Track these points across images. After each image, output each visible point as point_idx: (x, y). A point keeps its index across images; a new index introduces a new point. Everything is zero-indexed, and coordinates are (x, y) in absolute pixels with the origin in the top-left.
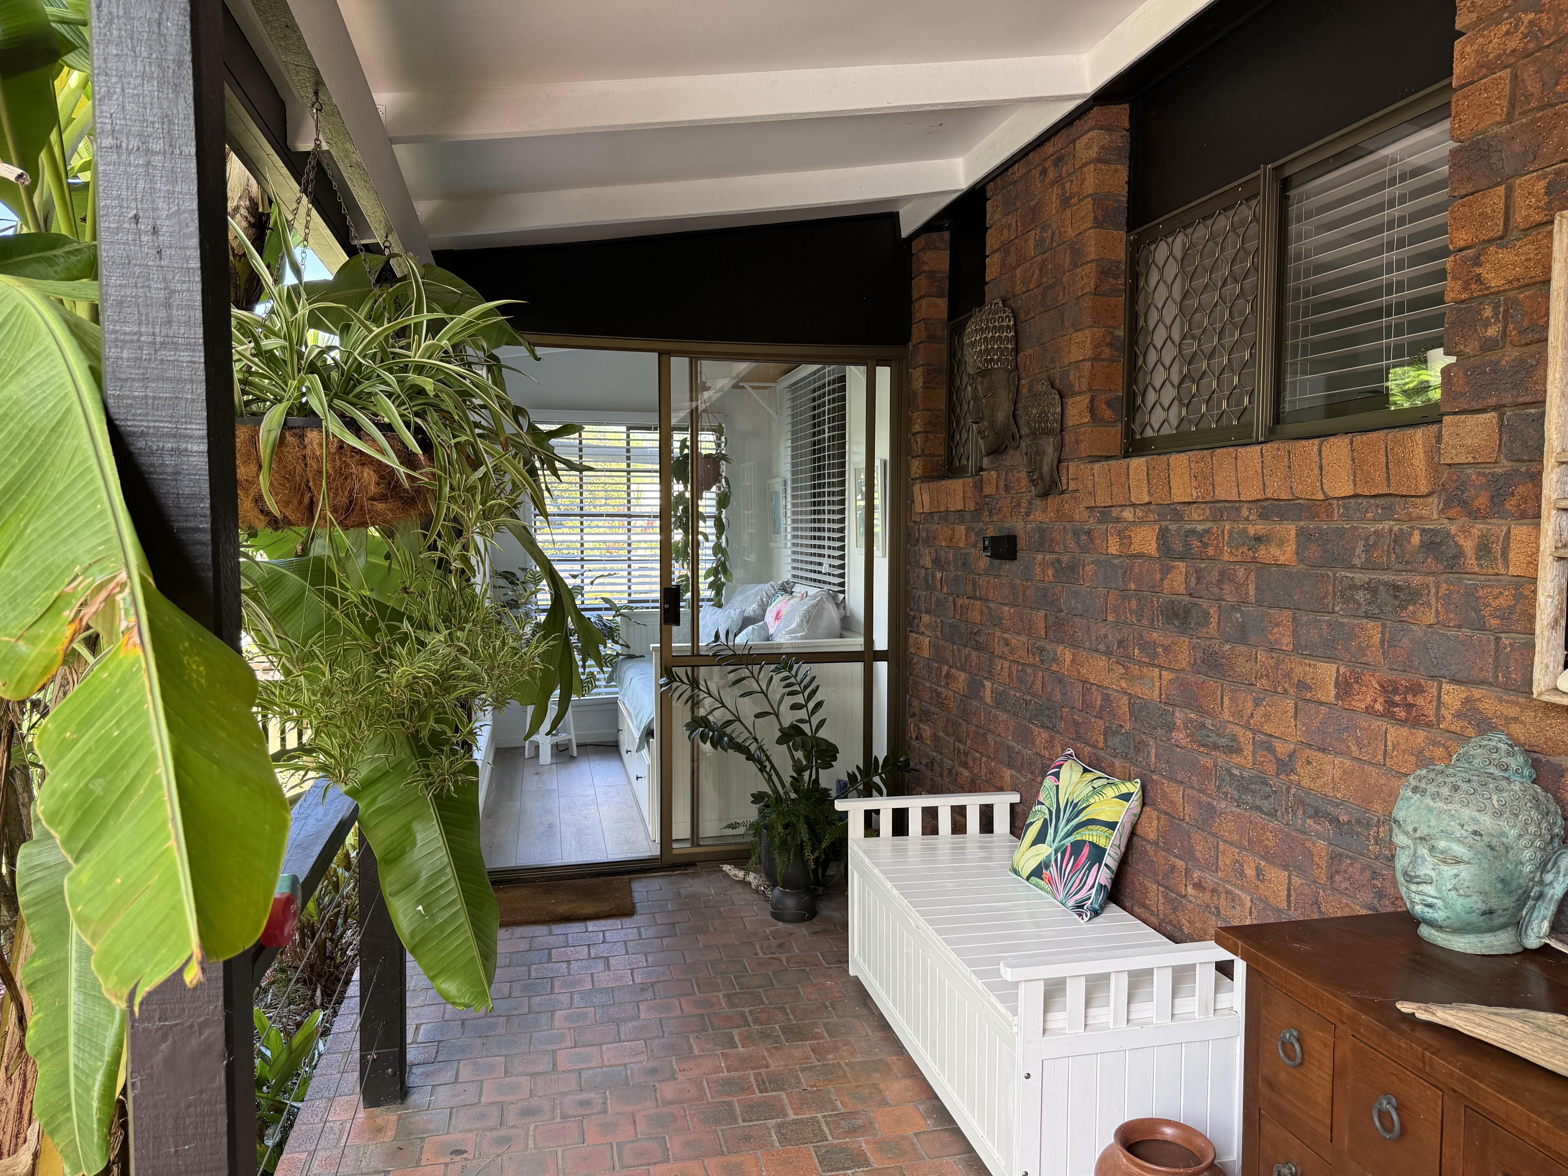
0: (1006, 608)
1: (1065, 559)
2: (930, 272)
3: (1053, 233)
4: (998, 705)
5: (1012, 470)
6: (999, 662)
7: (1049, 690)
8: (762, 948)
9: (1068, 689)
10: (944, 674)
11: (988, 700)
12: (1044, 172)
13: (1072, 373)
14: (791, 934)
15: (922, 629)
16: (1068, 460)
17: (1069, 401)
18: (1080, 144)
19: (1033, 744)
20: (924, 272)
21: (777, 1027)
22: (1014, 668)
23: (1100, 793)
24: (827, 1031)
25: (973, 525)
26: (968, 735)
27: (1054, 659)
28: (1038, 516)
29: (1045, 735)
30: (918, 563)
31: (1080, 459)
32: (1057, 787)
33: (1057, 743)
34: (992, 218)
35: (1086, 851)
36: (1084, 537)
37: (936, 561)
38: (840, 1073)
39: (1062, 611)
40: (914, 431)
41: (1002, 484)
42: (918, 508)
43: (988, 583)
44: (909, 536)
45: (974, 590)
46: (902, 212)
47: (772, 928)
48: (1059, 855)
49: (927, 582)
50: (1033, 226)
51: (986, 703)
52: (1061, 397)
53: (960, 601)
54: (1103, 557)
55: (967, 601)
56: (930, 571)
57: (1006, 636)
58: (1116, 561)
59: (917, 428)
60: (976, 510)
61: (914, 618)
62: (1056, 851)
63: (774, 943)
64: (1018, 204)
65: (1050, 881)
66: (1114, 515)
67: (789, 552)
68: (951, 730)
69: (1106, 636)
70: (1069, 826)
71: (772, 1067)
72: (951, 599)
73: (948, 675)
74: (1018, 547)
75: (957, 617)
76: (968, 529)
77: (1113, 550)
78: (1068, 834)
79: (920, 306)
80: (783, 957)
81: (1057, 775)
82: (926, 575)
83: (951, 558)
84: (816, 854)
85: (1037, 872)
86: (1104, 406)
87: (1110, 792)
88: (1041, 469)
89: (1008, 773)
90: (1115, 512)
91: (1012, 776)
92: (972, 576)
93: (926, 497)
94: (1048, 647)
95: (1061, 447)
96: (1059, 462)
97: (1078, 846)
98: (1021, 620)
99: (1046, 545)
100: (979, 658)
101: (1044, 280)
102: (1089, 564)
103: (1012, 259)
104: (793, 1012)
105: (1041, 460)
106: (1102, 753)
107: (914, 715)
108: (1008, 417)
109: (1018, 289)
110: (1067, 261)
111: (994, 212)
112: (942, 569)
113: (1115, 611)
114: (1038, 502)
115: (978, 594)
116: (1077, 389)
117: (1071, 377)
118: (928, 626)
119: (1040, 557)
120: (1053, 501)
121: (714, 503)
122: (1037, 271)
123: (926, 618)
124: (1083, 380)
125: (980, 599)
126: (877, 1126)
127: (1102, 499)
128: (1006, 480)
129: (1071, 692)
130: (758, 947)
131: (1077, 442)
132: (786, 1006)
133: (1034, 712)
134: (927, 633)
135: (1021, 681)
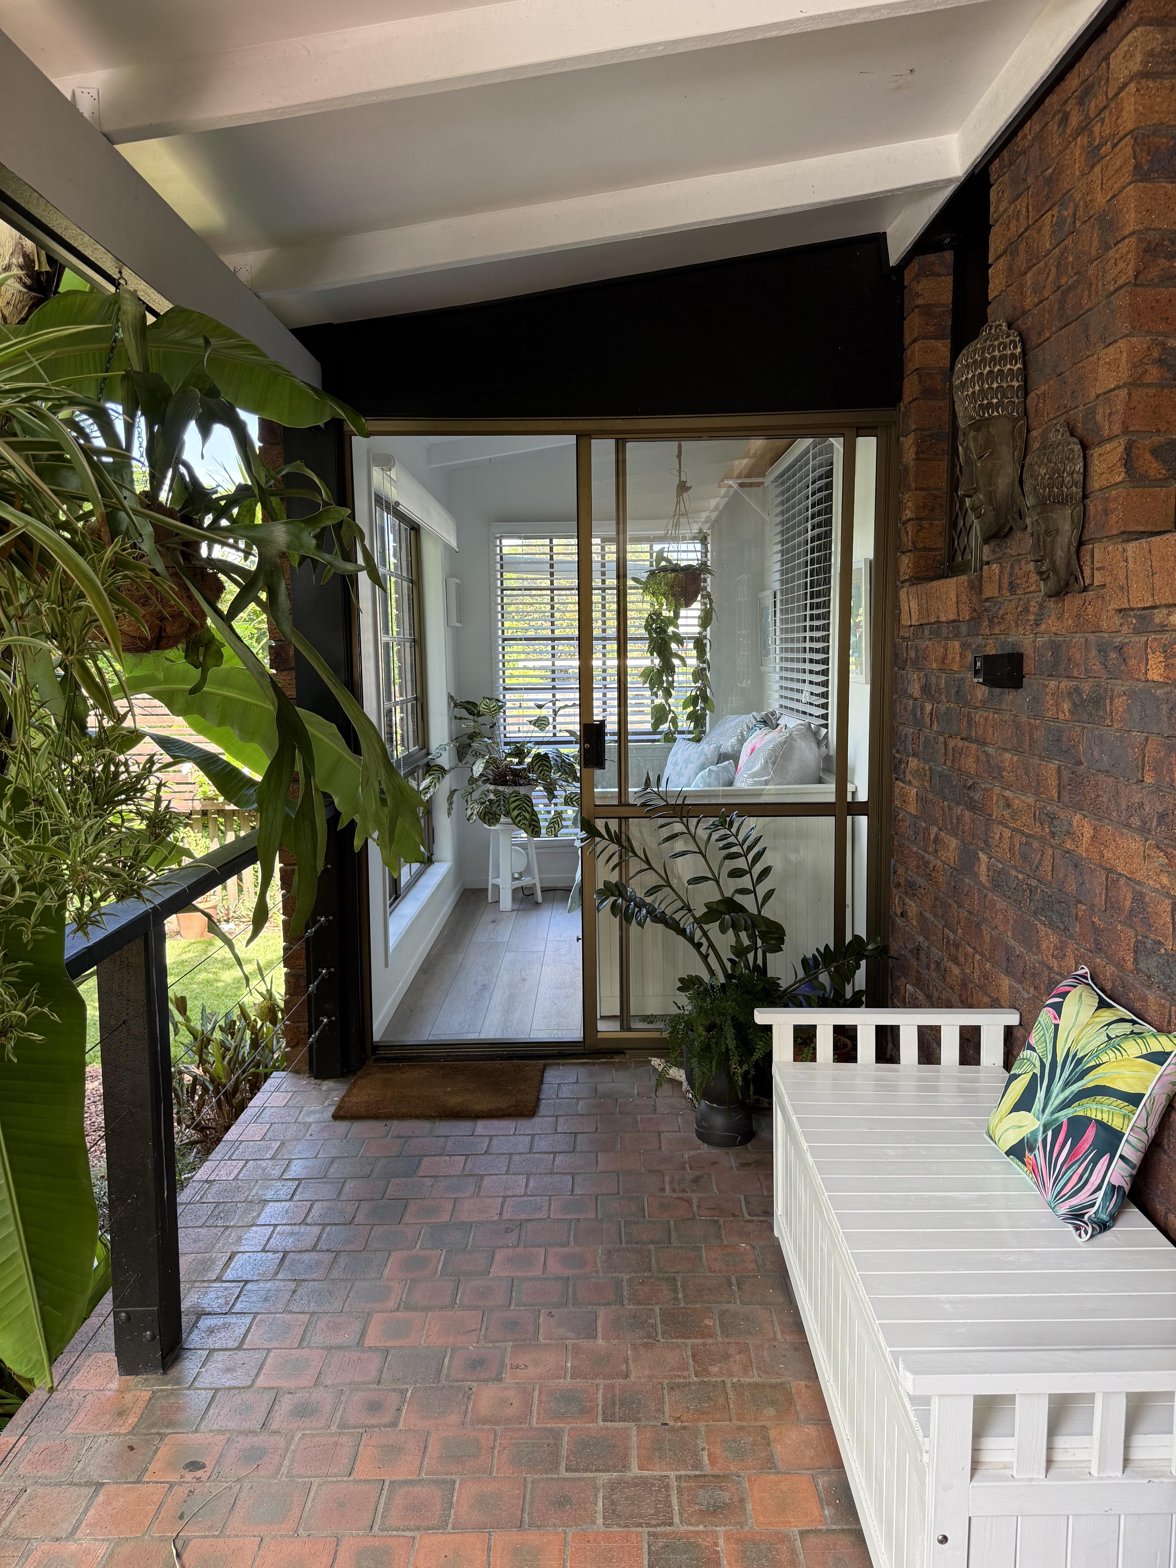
0: (1007, 756)
1: (1086, 687)
2: (925, 306)
3: (1077, 207)
4: (996, 886)
5: (1019, 561)
6: (997, 829)
7: (1061, 875)
8: (672, 1182)
9: (1087, 877)
10: (932, 837)
11: (983, 879)
12: (1065, 119)
13: (1100, 410)
14: (714, 1163)
15: (909, 777)
16: (1092, 540)
17: (1096, 452)
18: (1116, 59)
19: (1039, 948)
20: (918, 306)
21: (657, 1309)
22: (1017, 839)
23: (1117, 1048)
24: (723, 1325)
25: (970, 640)
26: (959, 922)
27: (1068, 833)
28: (1051, 624)
29: (1053, 938)
30: (906, 692)
31: (1110, 537)
32: (1057, 1027)
33: (1069, 952)
34: (996, 210)
35: (1090, 1134)
36: (1113, 655)
37: (926, 689)
38: (721, 1401)
39: (1080, 763)
40: (904, 518)
41: (1005, 581)
42: (905, 621)
43: (986, 719)
44: (896, 655)
45: (969, 728)
46: (889, 231)
47: (693, 1153)
48: (1050, 1133)
49: (915, 715)
50: (1049, 204)
51: (981, 883)
52: (1085, 447)
53: (952, 743)
54: (1141, 685)
55: (960, 743)
56: (918, 703)
57: (1007, 793)
58: (1160, 692)
59: (908, 514)
60: (972, 619)
61: (900, 762)
62: (1046, 1127)
63: (690, 1174)
64: (1030, 180)
65: (1034, 1170)
66: (1157, 621)
67: (777, 677)
68: (940, 911)
69: (1141, 805)
70: (1067, 1092)
71: (633, 1377)
72: (941, 739)
73: (937, 840)
74: (1025, 670)
75: (949, 763)
76: (965, 646)
77: (1155, 674)
78: (1065, 1105)
79: (913, 353)
80: (695, 1197)
81: (1058, 1008)
82: (914, 707)
83: (942, 686)
84: (745, 1067)
85: (1018, 1151)
86: (1148, 456)
87: (1133, 1048)
88: (1052, 555)
89: (1006, 982)
90: (1159, 616)
91: (1011, 987)
92: (967, 710)
93: (914, 604)
94: (1062, 815)
95: (1082, 523)
96: (1081, 543)
97: (1078, 1125)
98: (1027, 774)
99: (1062, 666)
100: (973, 821)
101: (1063, 281)
102: (1119, 696)
103: (1021, 261)
104: (684, 1288)
105: (1053, 542)
106: (1130, 979)
107: (898, 885)
108: (1013, 485)
109: (1029, 301)
110: (1095, 243)
111: (999, 201)
112: (932, 699)
113: (1156, 769)
114: (1051, 604)
115: (973, 734)
116: (1106, 433)
117: (1099, 417)
118: (917, 773)
119: (1053, 684)
120: (1072, 602)
121: (696, 621)
122: (1054, 270)
123: (913, 763)
124: (1115, 417)
125: (976, 741)
126: (749, 1507)
127: (1139, 598)
128: (1011, 575)
129: (1091, 883)
130: (667, 1179)
131: (1106, 512)
132: (679, 1278)
133: (1041, 904)
134: (914, 782)
135: (1025, 858)
